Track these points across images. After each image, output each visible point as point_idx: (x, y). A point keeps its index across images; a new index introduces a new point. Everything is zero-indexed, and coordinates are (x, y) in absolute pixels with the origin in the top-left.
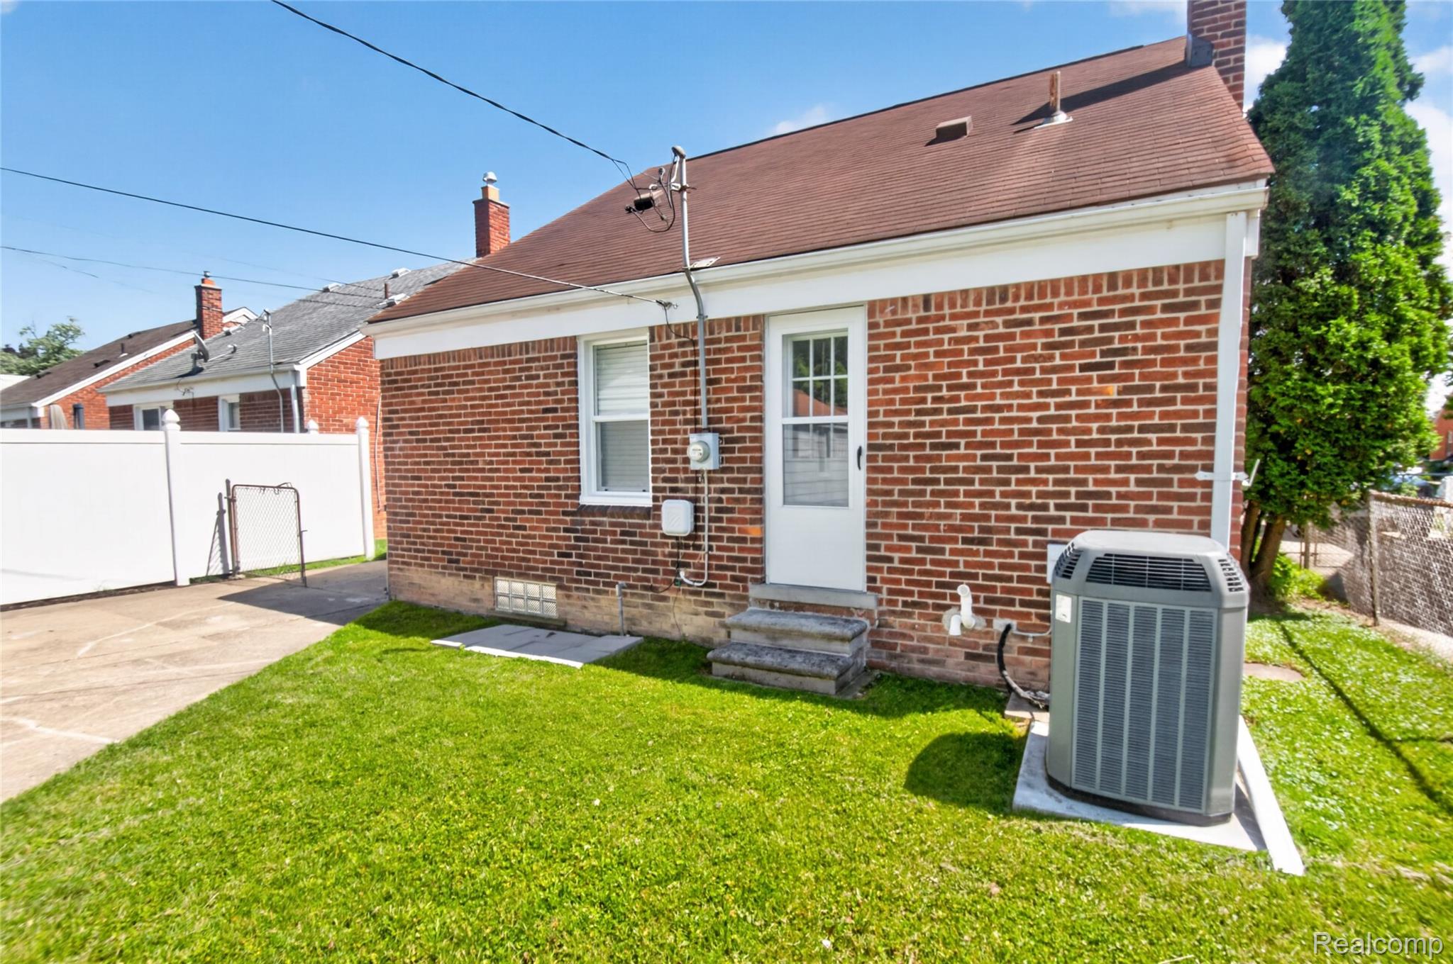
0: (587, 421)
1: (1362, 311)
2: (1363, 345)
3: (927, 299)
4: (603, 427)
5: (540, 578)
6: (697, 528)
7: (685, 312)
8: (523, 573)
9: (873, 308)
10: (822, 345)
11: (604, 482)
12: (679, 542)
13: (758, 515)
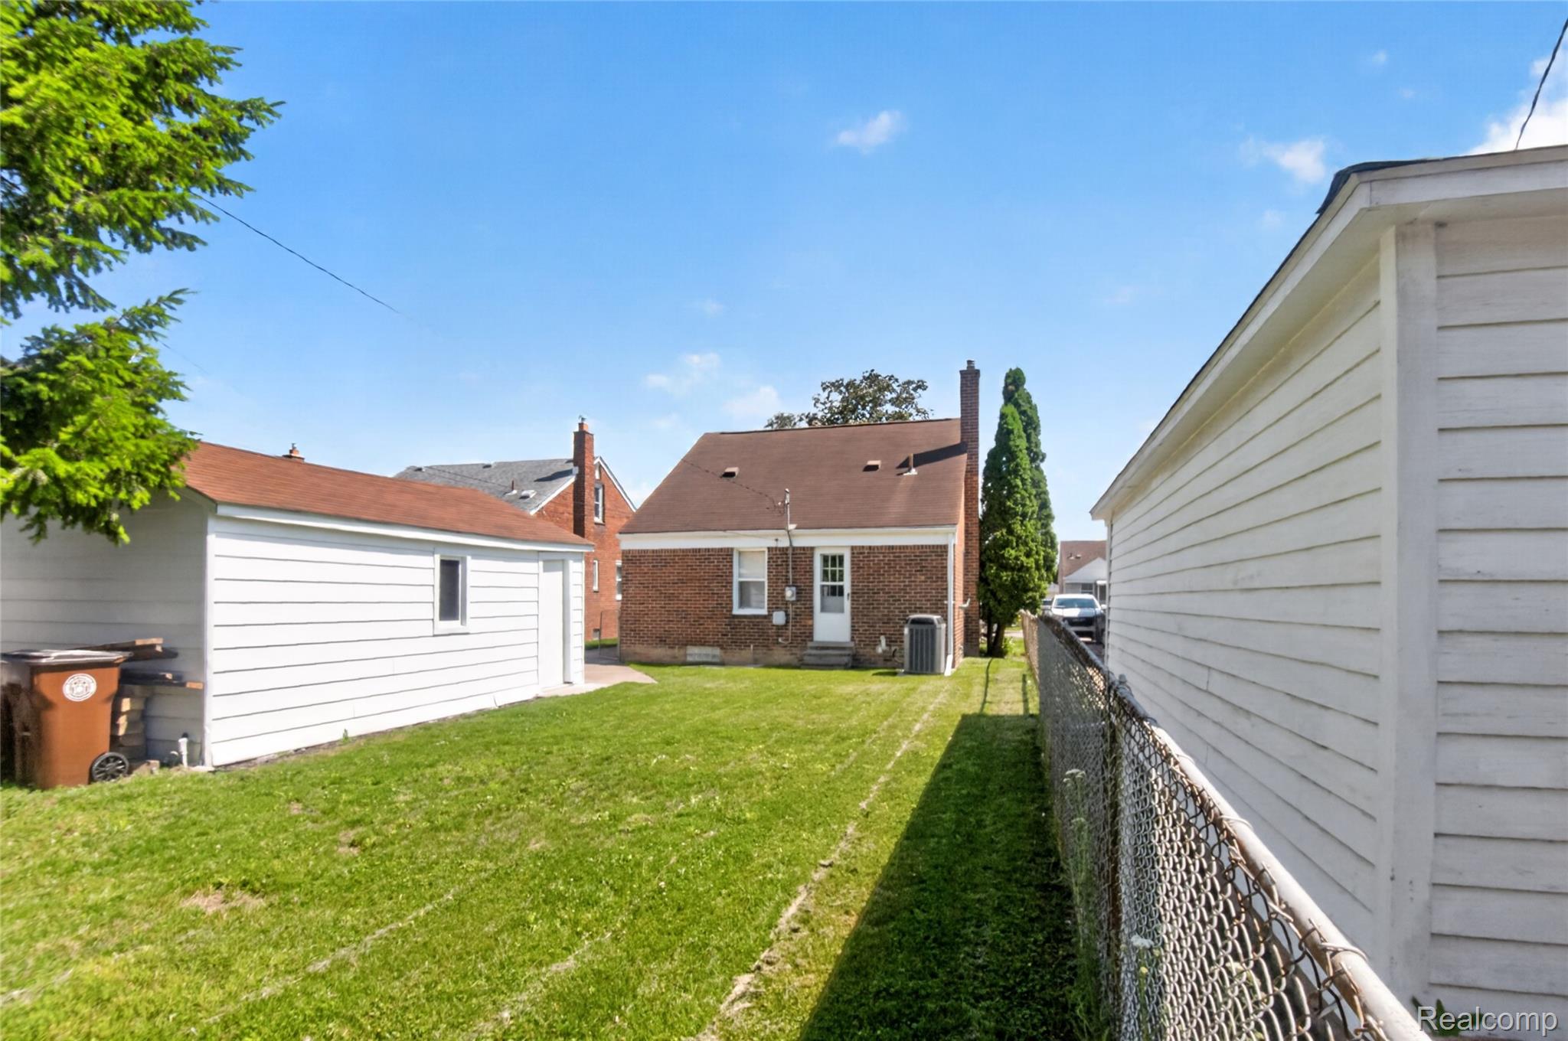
0: (736, 580)
1: (1017, 545)
2: (1017, 558)
3: (870, 547)
4: (741, 584)
5: (712, 646)
6: (787, 622)
7: (784, 543)
8: (702, 643)
9: (853, 548)
10: (834, 558)
11: (742, 604)
12: (779, 627)
13: (811, 616)
